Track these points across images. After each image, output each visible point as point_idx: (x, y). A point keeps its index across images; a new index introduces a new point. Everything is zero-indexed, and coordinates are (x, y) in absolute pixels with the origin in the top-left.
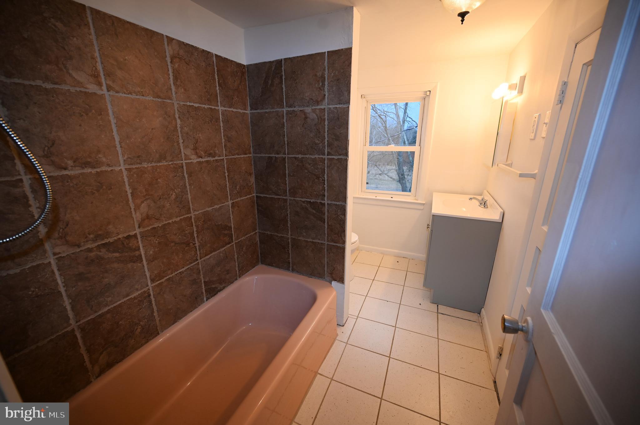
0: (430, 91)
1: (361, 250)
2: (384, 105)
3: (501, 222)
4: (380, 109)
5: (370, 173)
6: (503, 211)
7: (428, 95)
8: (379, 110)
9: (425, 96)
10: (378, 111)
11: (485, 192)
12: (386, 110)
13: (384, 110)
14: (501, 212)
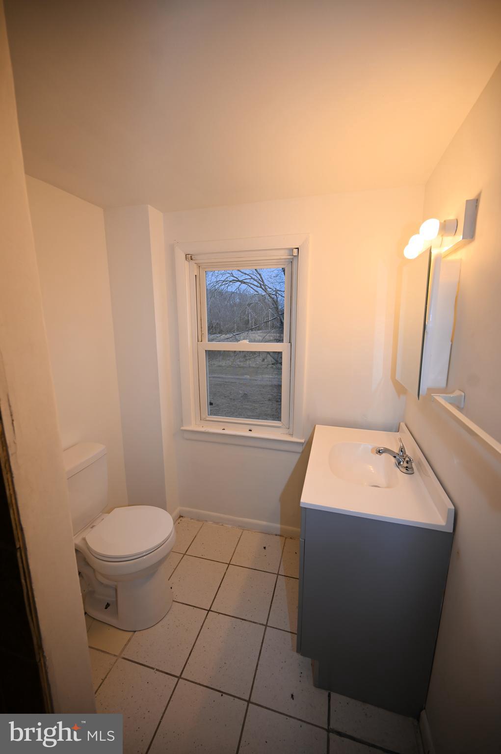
0: (298, 249)
1: (206, 521)
2: (276, 283)
3: (452, 531)
4: (272, 287)
5: (266, 360)
6: (453, 508)
7: (295, 256)
8: (270, 288)
9: (292, 257)
10: (269, 290)
11: (403, 425)
12: (278, 288)
13: (276, 289)
14: (449, 510)
